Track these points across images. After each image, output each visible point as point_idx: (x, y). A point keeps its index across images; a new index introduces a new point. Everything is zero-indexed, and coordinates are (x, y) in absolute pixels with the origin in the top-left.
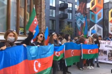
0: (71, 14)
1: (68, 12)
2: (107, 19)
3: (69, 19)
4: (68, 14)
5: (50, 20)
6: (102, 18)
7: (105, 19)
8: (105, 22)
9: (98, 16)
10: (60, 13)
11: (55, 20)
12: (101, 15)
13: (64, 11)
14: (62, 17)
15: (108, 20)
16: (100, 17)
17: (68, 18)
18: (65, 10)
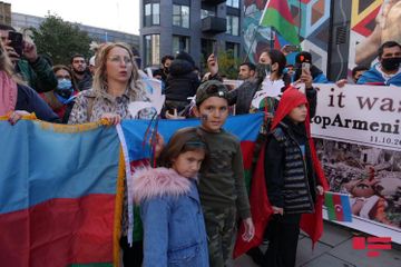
0: (236, 20)
1: (228, 14)
2: (345, 20)
3: (231, 35)
4: (228, 18)
5: (174, 35)
6: (327, 15)
7: (336, 21)
8: (335, 30)
9: (314, 11)
10: (202, 17)
11: (189, 37)
12: (323, 6)
13: (216, 11)
14: (209, 28)
15: (349, 22)
16: (321, 15)
17: (228, 32)
18: (219, 6)
